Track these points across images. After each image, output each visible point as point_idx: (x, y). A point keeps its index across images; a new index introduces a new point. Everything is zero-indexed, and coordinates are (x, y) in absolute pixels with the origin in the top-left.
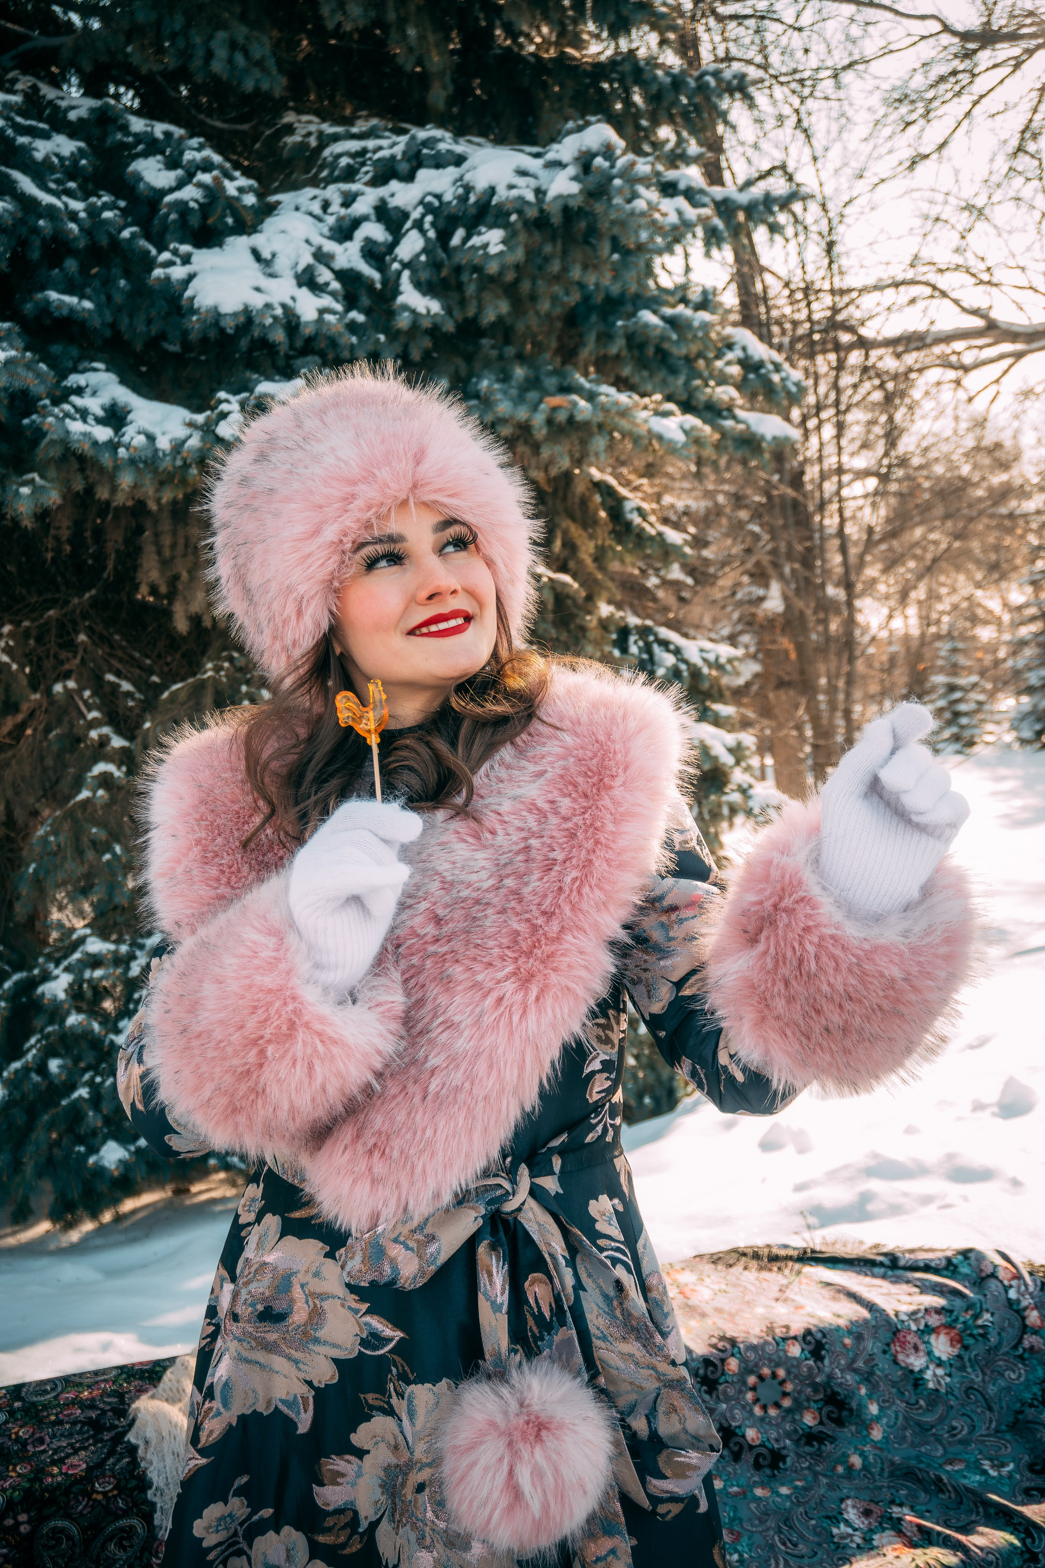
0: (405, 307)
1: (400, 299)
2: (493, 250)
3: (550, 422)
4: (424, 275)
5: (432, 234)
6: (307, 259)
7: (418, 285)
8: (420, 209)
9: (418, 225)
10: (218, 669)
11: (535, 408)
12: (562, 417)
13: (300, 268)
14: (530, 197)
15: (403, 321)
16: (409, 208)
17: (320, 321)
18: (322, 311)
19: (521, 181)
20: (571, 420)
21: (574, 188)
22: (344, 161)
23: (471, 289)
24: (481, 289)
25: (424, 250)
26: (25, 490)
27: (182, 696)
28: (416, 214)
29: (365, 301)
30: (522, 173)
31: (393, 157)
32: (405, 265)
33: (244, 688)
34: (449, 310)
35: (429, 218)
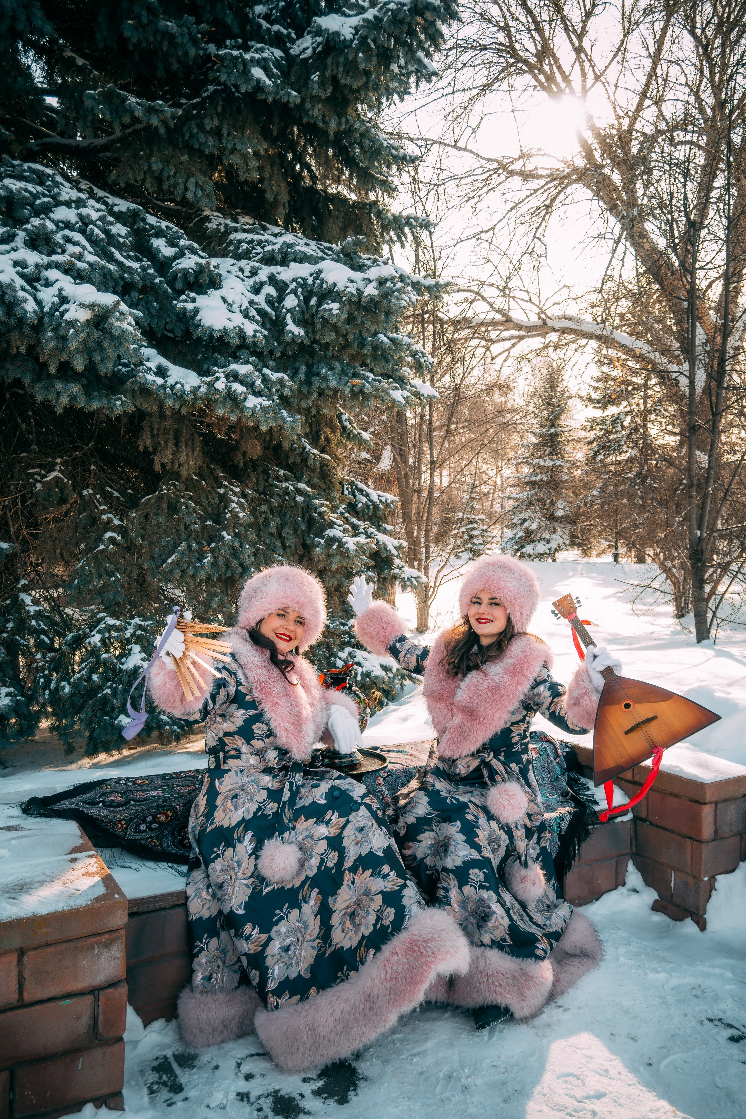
0: (290, 332)
1: (288, 328)
2: (335, 312)
3: (352, 390)
4: (298, 317)
5: (302, 298)
6: (246, 305)
7: (294, 321)
8: (294, 284)
9: (294, 292)
10: (168, 489)
11: (346, 384)
12: (357, 389)
13: (243, 308)
14: (355, 292)
15: (289, 338)
16: (288, 282)
17: (254, 336)
18: (256, 331)
19: (351, 285)
20: (361, 391)
21: (376, 292)
22: (245, 246)
23: (319, 326)
24: (323, 326)
25: (298, 305)
26: (118, 403)
27: (153, 501)
28: (293, 286)
29: (268, 325)
30: (351, 281)
31: (274, 250)
32: (289, 311)
33: (182, 500)
34: (307, 333)
35: (300, 290)
